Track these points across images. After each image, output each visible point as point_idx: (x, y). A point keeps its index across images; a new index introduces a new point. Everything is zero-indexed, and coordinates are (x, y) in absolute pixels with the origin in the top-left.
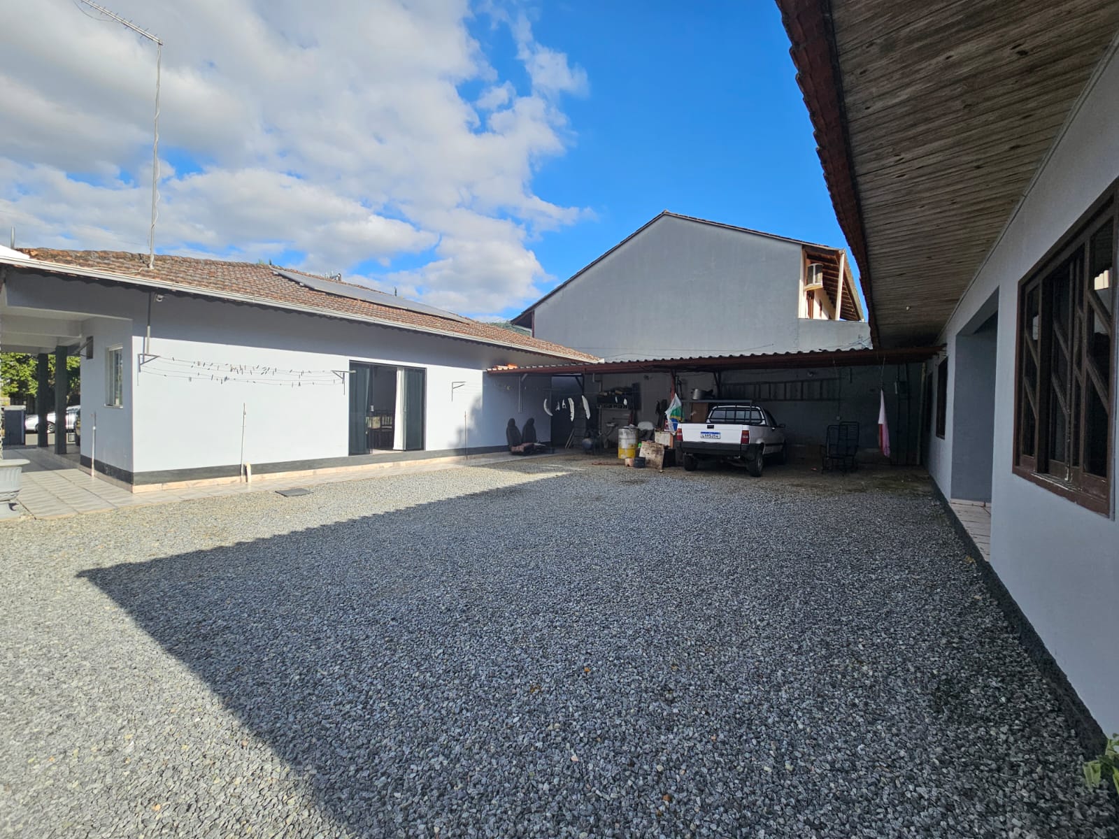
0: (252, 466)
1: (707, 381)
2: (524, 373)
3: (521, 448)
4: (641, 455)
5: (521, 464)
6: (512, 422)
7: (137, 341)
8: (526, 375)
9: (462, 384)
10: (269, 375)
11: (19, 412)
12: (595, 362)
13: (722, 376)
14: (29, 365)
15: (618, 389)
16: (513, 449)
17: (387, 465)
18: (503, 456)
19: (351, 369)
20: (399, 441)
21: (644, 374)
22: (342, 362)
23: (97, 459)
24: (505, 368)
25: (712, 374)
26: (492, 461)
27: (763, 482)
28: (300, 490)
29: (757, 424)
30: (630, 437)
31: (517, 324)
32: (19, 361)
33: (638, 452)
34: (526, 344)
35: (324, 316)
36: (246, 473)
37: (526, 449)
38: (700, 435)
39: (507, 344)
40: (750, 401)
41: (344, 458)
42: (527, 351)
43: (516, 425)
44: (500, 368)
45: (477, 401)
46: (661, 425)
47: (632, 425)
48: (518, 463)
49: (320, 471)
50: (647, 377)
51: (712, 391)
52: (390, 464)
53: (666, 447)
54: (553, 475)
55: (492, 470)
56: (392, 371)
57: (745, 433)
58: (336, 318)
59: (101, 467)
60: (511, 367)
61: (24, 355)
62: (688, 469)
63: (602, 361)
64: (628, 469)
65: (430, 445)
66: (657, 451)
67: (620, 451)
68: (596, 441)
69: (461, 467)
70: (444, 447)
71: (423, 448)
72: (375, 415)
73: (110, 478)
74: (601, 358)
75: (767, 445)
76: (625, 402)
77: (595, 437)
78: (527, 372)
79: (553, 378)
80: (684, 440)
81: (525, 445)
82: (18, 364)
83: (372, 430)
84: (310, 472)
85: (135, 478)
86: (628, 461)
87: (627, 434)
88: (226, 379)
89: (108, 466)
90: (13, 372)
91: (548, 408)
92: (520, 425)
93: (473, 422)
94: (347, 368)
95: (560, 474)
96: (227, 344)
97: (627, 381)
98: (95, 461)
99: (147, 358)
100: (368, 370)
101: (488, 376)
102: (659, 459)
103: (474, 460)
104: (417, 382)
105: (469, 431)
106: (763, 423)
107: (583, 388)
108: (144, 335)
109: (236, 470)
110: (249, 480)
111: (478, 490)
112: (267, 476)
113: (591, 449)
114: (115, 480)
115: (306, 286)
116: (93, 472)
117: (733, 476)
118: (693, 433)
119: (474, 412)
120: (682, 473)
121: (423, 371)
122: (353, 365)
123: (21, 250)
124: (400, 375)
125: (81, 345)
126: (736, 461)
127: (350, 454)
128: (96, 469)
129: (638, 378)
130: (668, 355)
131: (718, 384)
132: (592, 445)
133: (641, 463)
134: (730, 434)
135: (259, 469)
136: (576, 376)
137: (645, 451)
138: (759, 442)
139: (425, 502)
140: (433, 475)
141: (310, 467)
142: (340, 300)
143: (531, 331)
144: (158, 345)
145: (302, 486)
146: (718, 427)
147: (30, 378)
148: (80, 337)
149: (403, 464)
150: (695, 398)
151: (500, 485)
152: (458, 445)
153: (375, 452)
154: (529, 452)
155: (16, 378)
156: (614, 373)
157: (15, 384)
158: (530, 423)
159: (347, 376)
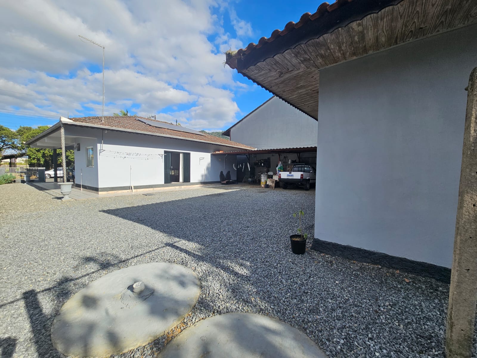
0: (134, 186)
1: (295, 157)
2: (226, 154)
3: (225, 182)
4: (267, 184)
6: (222, 172)
7: (99, 145)
8: (227, 155)
9: (203, 158)
10: (138, 156)
11: (43, 170)
12: (253, 150)
13: (301, 154)
14: (40, 152)
15: (262, 160)
16: (222, 182)
17: (177, 187)
18: (219, 185)
19: (165, 154)
20: (181, 179)
21: (272, 154)
22: (161, 151)
23: (83, 184)
24: (219, 152)
25: (296, 154)
26: (214, 186)
27: (307, 192)
28: (150, 194)
29: (309, 172)
30: (265, 177)
31: (224, 135)
32: (37, 151)
33: (266, 182)
35: (156, 136)
36: (132, 189)
38: (287, 176)
39: (219, 144)
40: (304, 164)
41: (163, 184)
42: (227, 146)
43: (223, 173)
44: (217, 152)
45: (209, 164)
47: (266, 173)
48: (223, 187)
49: (155, 189)
51: (296, 160)
52: (178, 187)
53: (276, 181)
54: (235, 190)
55: (214, 189)
56: (178, 154)
57: (302, 175)
58: (160, 136)
59: (85, 187)
60: (221, 152)
61: (39, 148)
63: (256, 149)
64: (262, 188)
65: (192, 180)
66: (273, 182)
67: (261, 183)
69: (203, 188)
70: (197, 181)
71: (189, 182)
72: (173, 169)
73: (89, 190)
75: (311, 180)
76: (263, 164)
77: (253, 178)
79: (237, 156)
80: (281, 178)
81: (227, 181)
83: (171, 175)
84: (151, 189)
85: (99, 190)
86: (263, 186)
87: (264, 176)
88: (125, 157)
89: (88, 186)
90: (35, 155)
91: (235, 167)
92: (225, 174)
93: (207, 172)
94: (163, 153)
95: (237, 190)
97: (266, 157)
99: (102, 151)
100: (170, 154)
101: (213, 155)
102: (273, 185)
103: (207, 186)
104: (187, 157)
105: (206, 175)
106: (311, 172)
107: (249, 160)
108: (101, 143)
109: (129, 188)
110: (133, 191)
111: (208, 194)
112: (138, 190)
114: (91, 191)
115: (148, 124)
117: (298, 190)
118: (284, 175)
119: (208, 169)
120: (281, 190)
121: (189, 154)
122: (165, 152)
123: (70, 119)
124: (181, 155)
125: (75, 147)
126: (299, 185)
127: (165, 183)
128: (83, 188)
129: (270, 155)
131: (299, 158)
132: (252, 181)
133: (267, 186)
134: (297, 175)
135: (136, 188)
136: (246, 155)
137: (269, 183)
138: (307, 178)
140: (193, 190)
141: (152, 187)
142: (160, 129)
143: (229, 137)
144: (106, 147)
145: (150, 193)
146: (293, 173)
147: (41, 157)
148: (74, 143)
149: (183, 187)
150: (289, 163)
151: (216, 193)
152: (202, 180)
153: (173, 183)
154: (228, 183)
156: (261, 154)
157: (36, 160)
158: (229, 173)
159: (163, 156)
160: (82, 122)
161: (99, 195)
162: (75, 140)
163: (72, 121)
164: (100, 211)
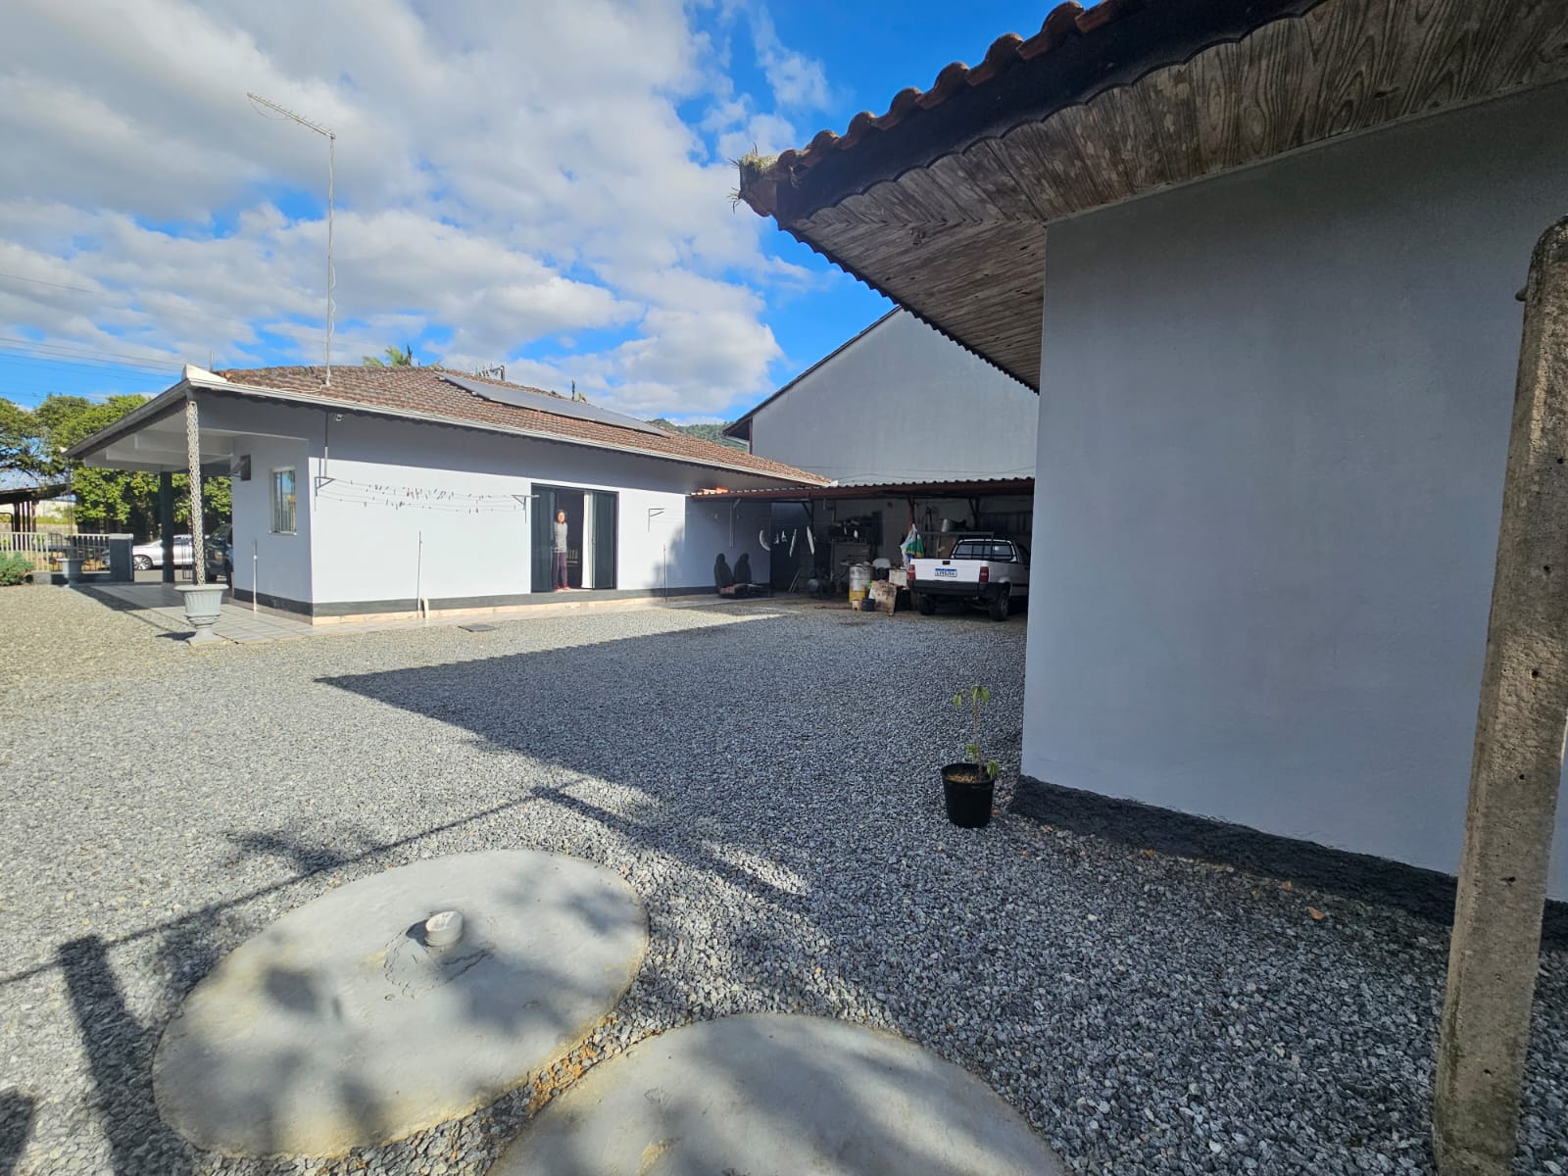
0: (430, 600)
1: (961, 510)
2: (737, 498)
3: (731, 590)
4: (871, 597)
5: (730, 606)
6: (721, 558)
7: (313, 462)
8: (738, 501)
9: (661, 510)
10: (445, 499)
11: (126, 541)
12: (826, 485)
13: (981, 503)
14: (117, 484)
15: (856, 519)
16: (722, 591)
17: (574, 605)
18: (710, 599)
19: (533, 493)
20: (587, 580)
21: (887, 500)
22: (523, 485)
23: (260, 591)
24: (713, 492)
25: (966, 501)
26: (696, 603)
27: (1001, 626)
28: (485, 626)
29: (1008, 561)
30: (863, 576)
31: (731, 435)
32: (105, 478)
33: (867, 592)
34: (737, 463)
35: (506, 434)
36: (423, 609)
37: (737, 590)
38: (934, 572)
39: (714, 463)
40: (992, 533)
41: (527, 595)
42: (739, 472)
43: (727, 561)
44: (706, 492)
45: (679, 532)
46: (897, 565)
47: (867, 563)
49: (500, 609)
50: (890, 504)
51: (964, 522)
52: (578, 604)
53: (899, 588)
54: (765, 617)
55: (695, 612)
56: (579, 495)
57: (984, 570)
58: (518, 436)
59: (266, 601)
60: (719, 491)
61: (112, 470)
62: (923, 614)
63: (835, 484)
64: (854, 612)
65: (622, 584)
66: (888, 592)
67: (851, 594)
68: (824, 581)
69: (658, 608)
70: (640, 587)
71: (614, 586)
73: (280, 611)
74: (833, 480)
75: (1015, 585)
76: (856, 534)
77: (823, 577)
78: (742, 498)
79: (774, 504)
80: (918, 578)
81: (737, 586)
82: (104, 483)
84: (489, 610)
85: (315, 610)
86: (855, 604)
87: (860, 573)
88: (401, 504)
89: (276, 598)
90: (99, 492)
91: (765, 540)
92: (731, 562)
93: (673, 558)
94: (528, 492)
95: (772, 616)
96: (401, 464)
97: (866, 509)
98: (257, 594)
99: (323, 481)
100: (552, 494)
101: (693, 502)
102: (891, 601)
103: (673, 602)
104: (607, 508)
105: (669, 567)
106: (1014, 559)
107: (812, 517)
108: (322, 456)
109: (415, 605)
110: (427, 616)
111: (677, 629)
112: (445, 613)
113: (817, 592)
114: (288, 613)
115: (479, 396)
116: (255, 606)
118: (927, 570)
119: (675, 546)
120: (916, 617)
121: (614, 496)
122: (535, 488)
123: (218, 373)
124: (588, 500)
125: (232, 467)
126: (975, 603)
127: (533, 591)
128: (259, 602)
129: (880, 505)
130: (919, 478)
131: (976, 514)
132: (819, 587)
133: (870, 605)
134: (967, 571)
135: (437, 604)
136: (803, 502)
137: (877, 593)
138: (1002, 581)
139: (620, 638)
140: (627, 616)
142: (520, 412)
143: (748, 443)
144: (337, 467)
145: (484, 622)
146: (954, 563)
147: (119, 501)
148: (231, 455)
149: (592, 604)
150: (943, 530)
152: (655, 584)
154: (742, 594)
155: (103, 500)
156: (852, 499)
157: (101, 508)
158: (744, 560)
159: (529, 501)
160: (259, 384)
161: (314, 628)
162: (233, 443)
163: (224, 380)
164: (317, 681)
